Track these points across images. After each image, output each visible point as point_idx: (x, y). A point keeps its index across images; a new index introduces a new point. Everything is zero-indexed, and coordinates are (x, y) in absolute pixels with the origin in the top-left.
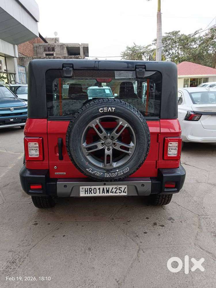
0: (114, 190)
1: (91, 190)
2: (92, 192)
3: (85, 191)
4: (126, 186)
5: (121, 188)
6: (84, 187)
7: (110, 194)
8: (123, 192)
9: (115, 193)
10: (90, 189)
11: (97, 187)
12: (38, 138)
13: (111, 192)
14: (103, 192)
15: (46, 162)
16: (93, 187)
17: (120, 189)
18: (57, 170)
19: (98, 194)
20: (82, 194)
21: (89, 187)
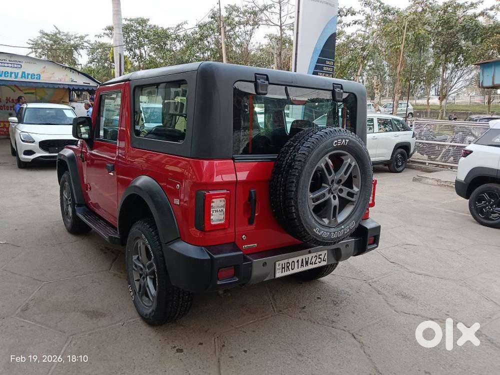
0: (313, 260)
1: (288, 265)
2: (290, 267)
3: (282, 268)
4: (326, 252)
5: (321, 255)
6: (281, 262)
7: (310, 267)
8: (323, 260)
9: (315, 264)
10: (287, 263)
11: (295, 259)
12: (225, 191)
13: (310, 264)
14: (301, 266)
15: (230, 230)
16: (290, 261)
17: (320, 257)
18: (246, 242)
19: (296, 270)
20: (279, 274)
21: (286, 261)
